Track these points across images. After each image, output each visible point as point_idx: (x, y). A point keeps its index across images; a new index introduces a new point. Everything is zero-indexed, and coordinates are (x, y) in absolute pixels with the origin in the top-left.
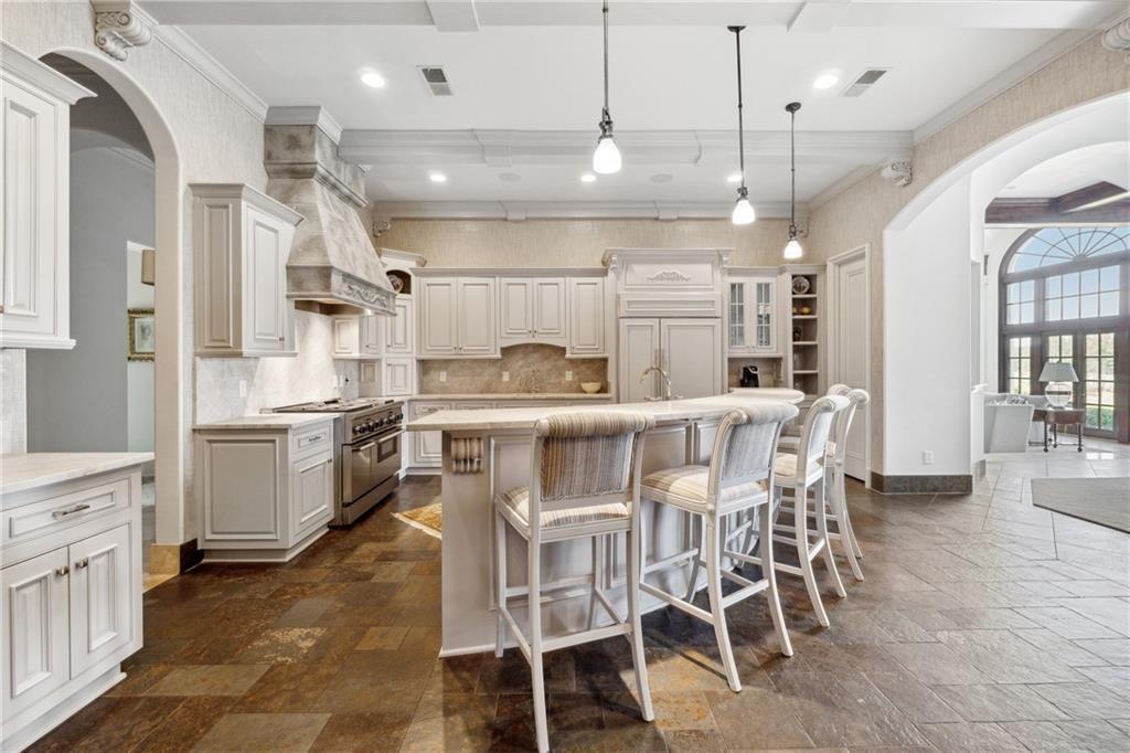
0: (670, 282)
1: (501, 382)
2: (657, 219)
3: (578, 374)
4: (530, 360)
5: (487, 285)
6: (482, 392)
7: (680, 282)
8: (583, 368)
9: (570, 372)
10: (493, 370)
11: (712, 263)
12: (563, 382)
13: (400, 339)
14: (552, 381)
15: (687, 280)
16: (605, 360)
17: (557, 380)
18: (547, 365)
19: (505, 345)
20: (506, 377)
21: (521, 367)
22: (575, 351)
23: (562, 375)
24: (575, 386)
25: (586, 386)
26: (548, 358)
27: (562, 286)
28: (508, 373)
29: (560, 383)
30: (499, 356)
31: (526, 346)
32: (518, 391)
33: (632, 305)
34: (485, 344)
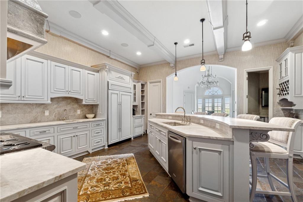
0: (121, 80)
1: (44, 116)
2: (108, 57)
3: (82, 111)
4: (60, 105)
5: (43, 63)
6: (31, 122)
7: (123, 80)
8: (84, 108)
9: (79, 110)
10: (39, 110)
11: (130, 76)
12: (76, 114)
14: (71, 114)
15: (125, 80)
17: (73, 114)
18: (68, 107)
19: (53, 97)
20: (47, 113)
21: (56, 108)
22: (87, 101)
23: (75, 111)
24: (81, 116)
25: (88, 116)
26: (69, 104)
27: (82, 72)
28: (48, 111)
29: (75, 115)
30: (49, 102)
31: (58, 98)
32: (54, 120)
33: (112, 86)
34: (41, 95)
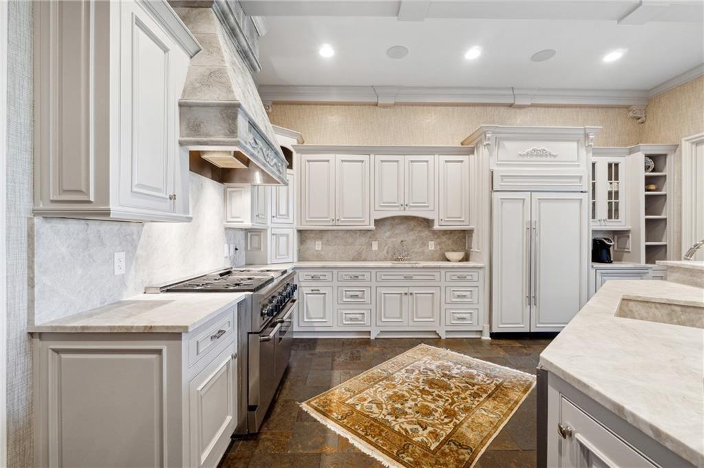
0: (539, 158)
1: (371, 250)
2: (511, 106)
3: (439, 244)
4: (397, 232)
5: (362, 161)
6: (353, 260)
7: (549, 158)
8: (444, 239)
9: (433, 242)
10: (363, 240)
11: (578, 141)
12: (426, 251)
13: (283, 211)
14: (416, 250)
15: (555, 156)
16: (470, 232)
17: (421, 250)
18: (410, 237)
19: (378, 218)
20: (375, 246)
21: (390, 237)
22: (443, 223)
23: (425, 244)
24: (437, 255)
25: (449, 255)
26: (413, 230)
27: (431, 163)
28: (377, 242)
29: (423, 253)
30: (372, 227)
31: (393, 218)
32: (385, 259)
33: (504, 180)
34: (361, 216)
